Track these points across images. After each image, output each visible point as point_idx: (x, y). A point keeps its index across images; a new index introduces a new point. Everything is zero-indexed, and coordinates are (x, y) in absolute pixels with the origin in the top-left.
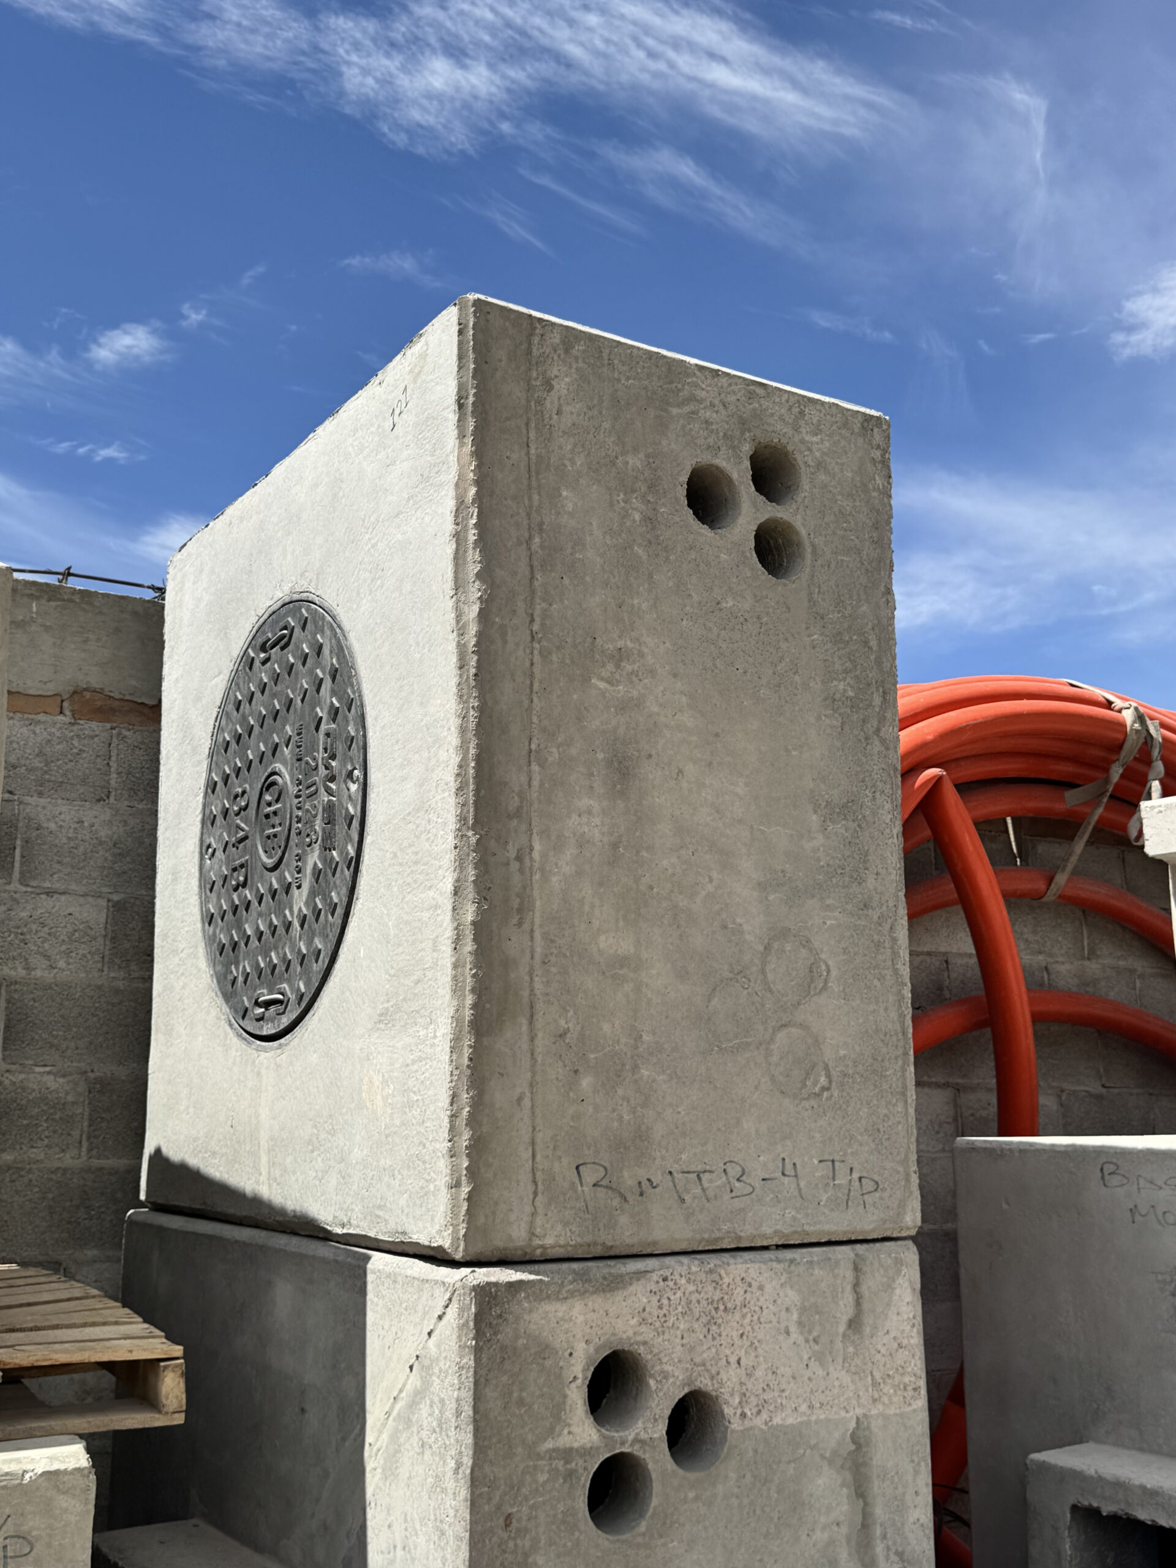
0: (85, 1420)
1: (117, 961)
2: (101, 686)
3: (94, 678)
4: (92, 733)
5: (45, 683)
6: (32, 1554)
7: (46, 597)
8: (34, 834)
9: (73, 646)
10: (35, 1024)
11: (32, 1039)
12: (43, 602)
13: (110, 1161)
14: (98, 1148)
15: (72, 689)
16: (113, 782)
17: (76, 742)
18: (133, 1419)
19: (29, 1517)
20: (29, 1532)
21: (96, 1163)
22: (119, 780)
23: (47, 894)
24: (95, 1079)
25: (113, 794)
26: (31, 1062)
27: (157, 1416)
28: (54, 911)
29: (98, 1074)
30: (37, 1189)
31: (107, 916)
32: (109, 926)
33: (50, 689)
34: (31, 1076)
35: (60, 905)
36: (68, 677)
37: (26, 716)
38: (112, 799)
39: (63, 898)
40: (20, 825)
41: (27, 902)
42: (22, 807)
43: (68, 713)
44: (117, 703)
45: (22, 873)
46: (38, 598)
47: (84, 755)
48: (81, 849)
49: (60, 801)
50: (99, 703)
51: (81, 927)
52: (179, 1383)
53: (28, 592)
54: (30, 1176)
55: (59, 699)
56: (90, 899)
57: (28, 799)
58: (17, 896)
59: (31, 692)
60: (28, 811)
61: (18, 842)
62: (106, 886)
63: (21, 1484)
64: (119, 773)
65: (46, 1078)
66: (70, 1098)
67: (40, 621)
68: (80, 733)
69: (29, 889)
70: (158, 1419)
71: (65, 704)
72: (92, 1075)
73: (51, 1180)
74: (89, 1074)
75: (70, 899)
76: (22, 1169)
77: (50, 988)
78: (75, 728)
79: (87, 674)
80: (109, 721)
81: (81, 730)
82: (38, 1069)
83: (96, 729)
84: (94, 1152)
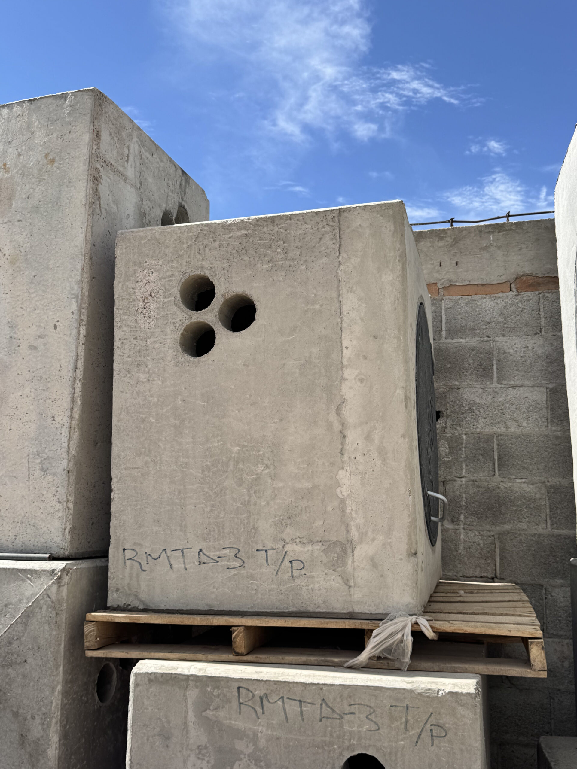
0: (485, 667)
1: (556, 421)
2: (531, 272)
3: (527, 269)
4: (528, 298)
5: (500, 276)
6: (447, 737)
7: (497, 231)
8: (502, 357)
9: (513, 254)
10: (513, 456)
11: (513, 464)
12: (496, 234)
13: (564, 531)
14: (557, 524)
15: (515, 276)
16: (542, 323)
17: (520, 305)
18: (514, 670)
19: (443, 716)
20: (444, 724)
21: (556, 532)
22: (546, 321)
23: (513, 387)
24: (551, 486)
25: (543, 329)
26: (514, 477)
27: (529, 671)
28: (517, 396)
29: (551, 483)
30: (525, 545)
31: (547, 397)
32: (548, 402)
33: (504, 279)
34: (515, 484)
35: (521, 392)
36: (513, 270)
37: (492, 295)
38: (543, 333)
39: (521, 389)
40: (495, 353)
41: (502, 392)
42: (494, 343)
43: (514, 290)
44: (541, 279)
45: (498, 378)
46: (493, 232)
47: (525, 311)
48: (529, 362)
49: (514, 337)
50: (531, 281)
51: (533, 404)
52: (541, 653)
53: (487, 230)
54: (521, 537)
55: (509, 283)
56: (536, 388)
57: (497, 339)
58: (497, 390)
59: (494, 283)
60: (498, 345)
61: (495, 362)
62: (544, 380)
63: (437, 696)
64: (546, 318)
65: (523, 485)
66: (538, 496)
67: (495, 244)
68: (522, 299)
69: (503, 386)
70: (530, 673)
71: (513, 286)
72: (549, 484)
73: (532, 540)
74: (547, 483)
75: (525, 389)
76: (516, 534)
77: (520, 437)
78: (519, 297)
79: (522, 267)
80: (537, 290)
81: (522, 298)
82: (518, 481)
83: (530, 295)
84: (555, 526)
